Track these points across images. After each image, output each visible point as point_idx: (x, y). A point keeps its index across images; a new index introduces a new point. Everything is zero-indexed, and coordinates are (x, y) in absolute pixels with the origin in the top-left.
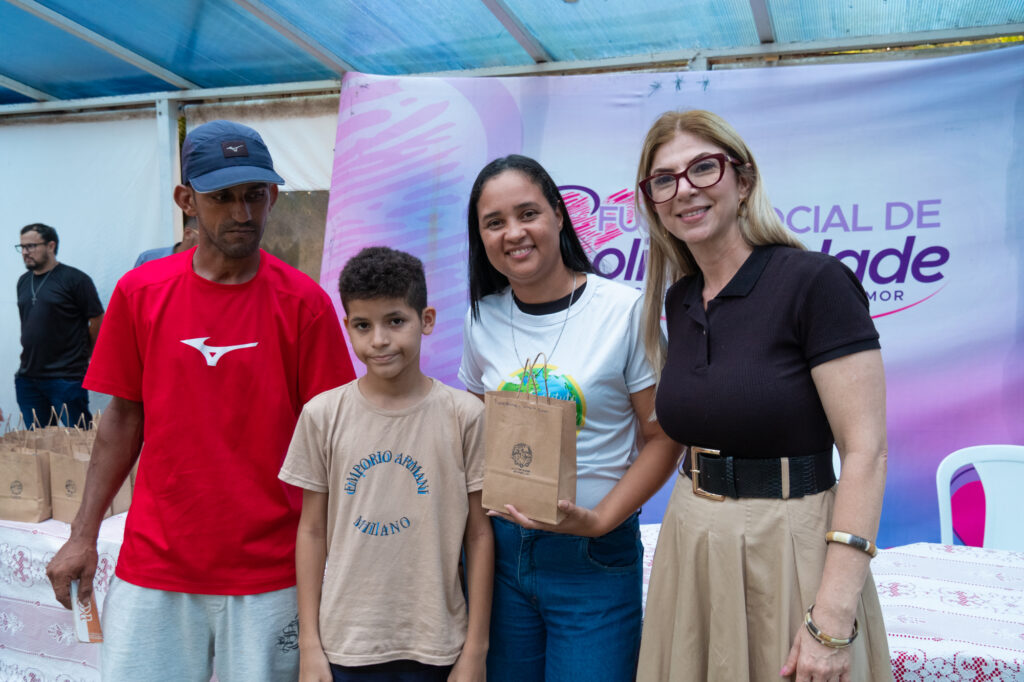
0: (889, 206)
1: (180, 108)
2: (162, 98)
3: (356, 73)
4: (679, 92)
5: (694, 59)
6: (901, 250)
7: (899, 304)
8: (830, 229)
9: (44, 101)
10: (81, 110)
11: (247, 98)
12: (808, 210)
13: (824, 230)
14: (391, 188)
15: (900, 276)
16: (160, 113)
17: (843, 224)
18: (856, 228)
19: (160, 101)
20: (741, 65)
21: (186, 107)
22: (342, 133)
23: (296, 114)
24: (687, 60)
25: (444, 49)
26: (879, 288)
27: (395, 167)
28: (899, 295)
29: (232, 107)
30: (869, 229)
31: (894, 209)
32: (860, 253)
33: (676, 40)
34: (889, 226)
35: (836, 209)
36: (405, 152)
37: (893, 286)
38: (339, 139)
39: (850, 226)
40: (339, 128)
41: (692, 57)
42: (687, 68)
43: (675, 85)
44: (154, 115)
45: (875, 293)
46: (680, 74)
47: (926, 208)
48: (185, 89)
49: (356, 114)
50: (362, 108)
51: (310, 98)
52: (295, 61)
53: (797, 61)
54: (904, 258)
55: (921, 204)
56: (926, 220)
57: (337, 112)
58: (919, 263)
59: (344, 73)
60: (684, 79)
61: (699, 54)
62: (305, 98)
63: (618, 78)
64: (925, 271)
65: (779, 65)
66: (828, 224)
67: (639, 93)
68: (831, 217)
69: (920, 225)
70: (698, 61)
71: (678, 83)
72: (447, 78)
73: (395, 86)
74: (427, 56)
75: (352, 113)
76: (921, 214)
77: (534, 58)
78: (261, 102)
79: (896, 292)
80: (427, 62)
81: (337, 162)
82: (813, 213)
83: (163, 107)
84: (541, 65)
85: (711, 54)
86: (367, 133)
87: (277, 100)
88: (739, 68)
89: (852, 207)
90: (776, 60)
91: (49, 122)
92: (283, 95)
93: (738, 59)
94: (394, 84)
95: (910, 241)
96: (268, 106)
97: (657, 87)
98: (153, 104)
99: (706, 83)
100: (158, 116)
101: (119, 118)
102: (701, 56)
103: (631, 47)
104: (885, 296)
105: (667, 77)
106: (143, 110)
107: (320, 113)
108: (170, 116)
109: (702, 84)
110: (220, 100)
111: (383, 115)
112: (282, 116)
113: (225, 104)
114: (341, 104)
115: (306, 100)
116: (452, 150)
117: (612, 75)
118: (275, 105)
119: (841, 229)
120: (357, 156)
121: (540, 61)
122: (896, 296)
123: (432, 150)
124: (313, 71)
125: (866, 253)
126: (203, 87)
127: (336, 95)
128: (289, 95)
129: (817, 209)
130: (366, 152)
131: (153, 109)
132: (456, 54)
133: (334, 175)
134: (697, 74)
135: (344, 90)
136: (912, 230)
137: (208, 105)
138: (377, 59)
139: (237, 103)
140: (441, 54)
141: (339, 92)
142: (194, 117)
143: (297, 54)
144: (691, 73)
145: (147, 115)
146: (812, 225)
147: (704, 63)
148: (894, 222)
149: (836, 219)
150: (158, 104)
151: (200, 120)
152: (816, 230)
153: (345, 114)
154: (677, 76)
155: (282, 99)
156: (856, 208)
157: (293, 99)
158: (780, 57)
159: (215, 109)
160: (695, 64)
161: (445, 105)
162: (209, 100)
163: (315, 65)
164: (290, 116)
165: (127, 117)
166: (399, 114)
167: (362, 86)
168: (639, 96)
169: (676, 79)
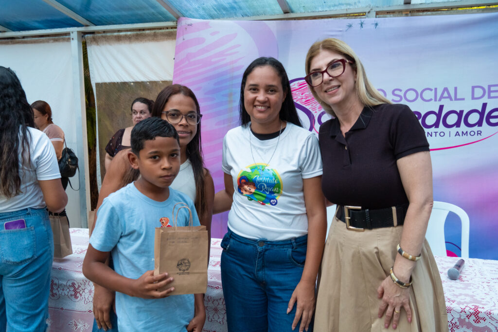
0: (473, 88)
1: (83, 37)
2: (74, 31)
3: (184, 18)
4: (362, 29)
5: (369, 12)
6: (480, 110)
7: (479, 137)
8: (443, 100)
9: (5, 32)
10: (24, 37)
11: (119, 31)
12: (431, 90)
13: (440, 100)
14: (206, 79)
15: (479, 123)
16: (73, 39)
17: (450, 97)
18: (456, 99)
19: (72, 32)
20: (392, 15)
21: (86, 36)
22: (178, 50)
23: (149, 40)
24: (365, 13)
25: (235, 5)
26: (469, 129)
27: (208, 68)
28: (479, 133)
29: (113, 36)
30: (463, 99)
31: (476, 89)
32: (458, 112)
33: (359, 2)
34: (473, 98)
35: (446, 89)
36: (213, 60)
37: (476, 128)
38: (176, 53)
39: (453, 98)
40: (176, 47)
41: (368, 11)
42: (365, 16)
43: (360, 25)
44: (69, 40)
45: (467, 132)
46: (363, 20)
47: (492, 89)
48: (87, 26)
49: (186, 40)
50: (189, 36)
51: (157, 31)
52: (153, 11)
53: (421, 14)
54: (482, 114)
55: (490, 86)
56: (492, 94)
57: (175, 38)
58: (489, 116)
59: (178, 18)
60: (365, 22)
61: (371, 10)
62: (153, 31)
63: (329, 21)
64: (493, 121)
65: (411, 16)
66: (442, 97)
67: (341, 29)
68: (443, 93)
69: (489, 97)
70: (371, 13)
71: (362, 24)
72: (236, 21)
73: (207, 25)
74: (225, 9)
75: (184, 39)
76: (490, 92)
77: (283, 11)
78: (129, 33)
79: (478, 131)
80: (224, 13)
81: (176, 65)
82: (433, 91)
83: (74, 35)
84: (286, 14)
85: (378, 10)
86: (193, 50)
87: (139, 32)
88: (391, 17)
89: (454, 88)
90: (409, 13)
91: (6, 43)
92: (140, 30)
93: (388, 13)
94: (207, 24)
95: (485, 105)
96: (133, 35)
97: (350, 26)
98: (68, 34)
99: (376, 24)
100: (71, 40)
101: (48, 41)
102: (373, 10)
103: (335, 5)
104: (472, 133)
105: (356, 22)
106: (62, 37)
107: (163, 40)
108: (78, 41)
109: (374, 25)
110: (104, 32)
111: (200, 41)
112: (141, 41)
113: (108, 34)
114: (177, 34)
115: (155, 32)
116: (240, 59)
117: (326, 20)
118: (137, 35)
119: (448, 100)
120: (187, 62)
121: (286, 12)
122: (478, 134)
123: (229, 59)
124: (160, 16)
125: (462, 112)
126: (96, 25)
127: (175, 30)
128: (143, 30)
129: (436, 89)
130: (192, 60)
131: (67, 37)
132: (240, 8)
133: (174, 72)
134: (371, 20)
135: (179, 26)
136: (485, 100)
137: (100, 35)
138: (197, 10)
139: (116, 34)
140: (233, 8)
141: (176, 28)
142: (91, 41)
143: (154, 7)
144: (367, 19)
145: (64, 40)
146: (433, 98)
147: (374, 14)
148: (476, 96)
149: (446, 95)
150: (71, 34)
151: (94, 42)
152: (436, 100)
153: (180, 40)
154: (361, 21)
155: (141, 32)
156: (456, 89)
157: (147, 32)
158: (410, 12)
159: (102, 37)
160: (369, 15)
161: (235, 35)
162: (98, 32)
163: (162, 14)
164: (146, 41)
165: (52, 41)
166: (210, 40)
167: (189, 25)
168: (340, 31)
169: (360, 22)
